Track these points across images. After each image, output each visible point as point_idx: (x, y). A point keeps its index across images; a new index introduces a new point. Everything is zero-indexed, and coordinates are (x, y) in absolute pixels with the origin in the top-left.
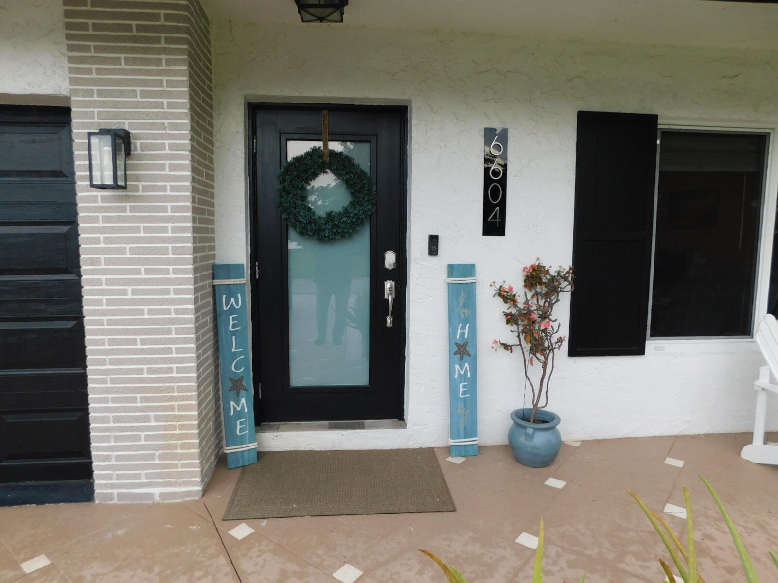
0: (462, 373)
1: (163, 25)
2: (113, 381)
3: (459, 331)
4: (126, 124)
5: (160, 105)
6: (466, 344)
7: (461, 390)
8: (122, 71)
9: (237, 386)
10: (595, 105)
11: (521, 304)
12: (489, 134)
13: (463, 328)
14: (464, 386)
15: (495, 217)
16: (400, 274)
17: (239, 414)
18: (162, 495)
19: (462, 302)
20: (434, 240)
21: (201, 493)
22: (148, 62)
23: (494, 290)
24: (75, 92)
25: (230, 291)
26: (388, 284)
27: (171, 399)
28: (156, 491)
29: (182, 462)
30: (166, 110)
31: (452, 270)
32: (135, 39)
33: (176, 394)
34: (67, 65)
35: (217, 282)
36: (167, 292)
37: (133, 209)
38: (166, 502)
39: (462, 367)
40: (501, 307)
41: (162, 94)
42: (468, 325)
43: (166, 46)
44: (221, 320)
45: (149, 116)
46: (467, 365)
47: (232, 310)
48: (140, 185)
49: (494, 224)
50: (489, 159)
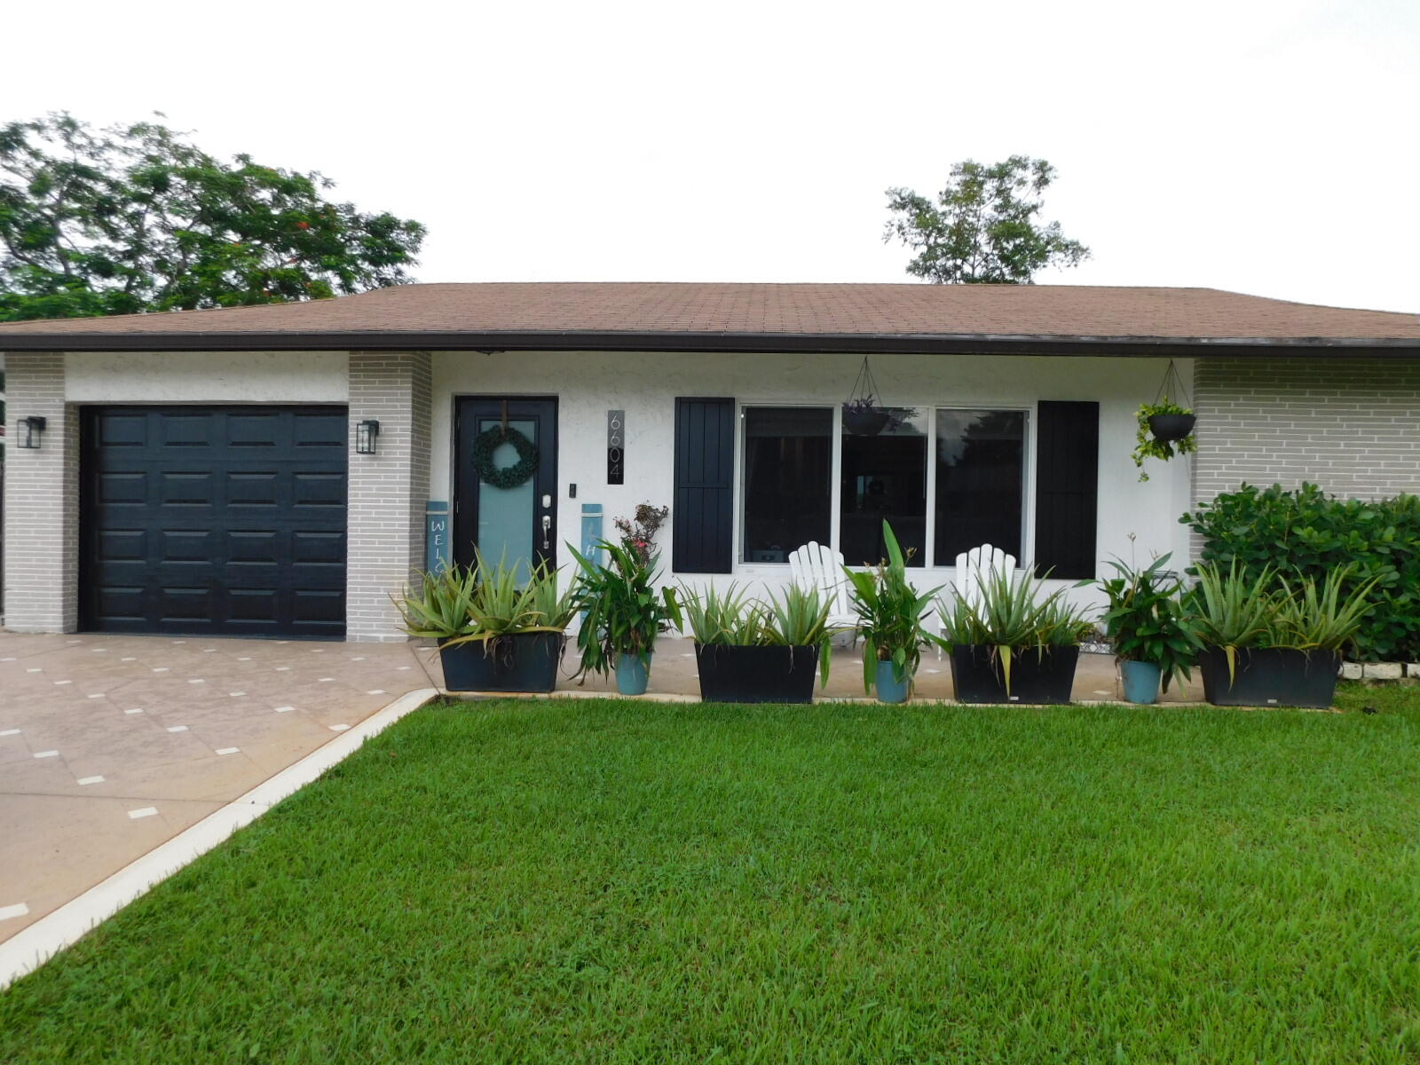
2: (362, 566)
3: (588, 550)
4: (377, 418)
5: (396, 406)
8: (377, 388)
10: (688, 393)
11: (634, 530)
12: (611, 414)
13: (592, 548)
15: (617, 472)
16: (553, 511)
18: (385, 638)
19: (591, 530)
20: (574, 488)
21: (407, 639)
22: (391, 383)
23: (615, 523)
24: (352, 400)
25: (438, 519)
26: (545, 518)
27: (393, 578)
28: (381, 636)
29: (397, 618)
30: (399, 409)
31: (585, 508)
32: (384, 371)
33: (395, 575)
34: (348, 385)
35: (429, 513)
36: (394, 514)
37: (378, 465)
38: (386, 643)
40: (621, 534)
41: (397, 400)
42: (595, 546)
43: (401, 373)
44: (430, 537)
45: (390, 412)
47: (438, 532)
48: (383, 451)
49: (615, 476)
50: (610, 432)
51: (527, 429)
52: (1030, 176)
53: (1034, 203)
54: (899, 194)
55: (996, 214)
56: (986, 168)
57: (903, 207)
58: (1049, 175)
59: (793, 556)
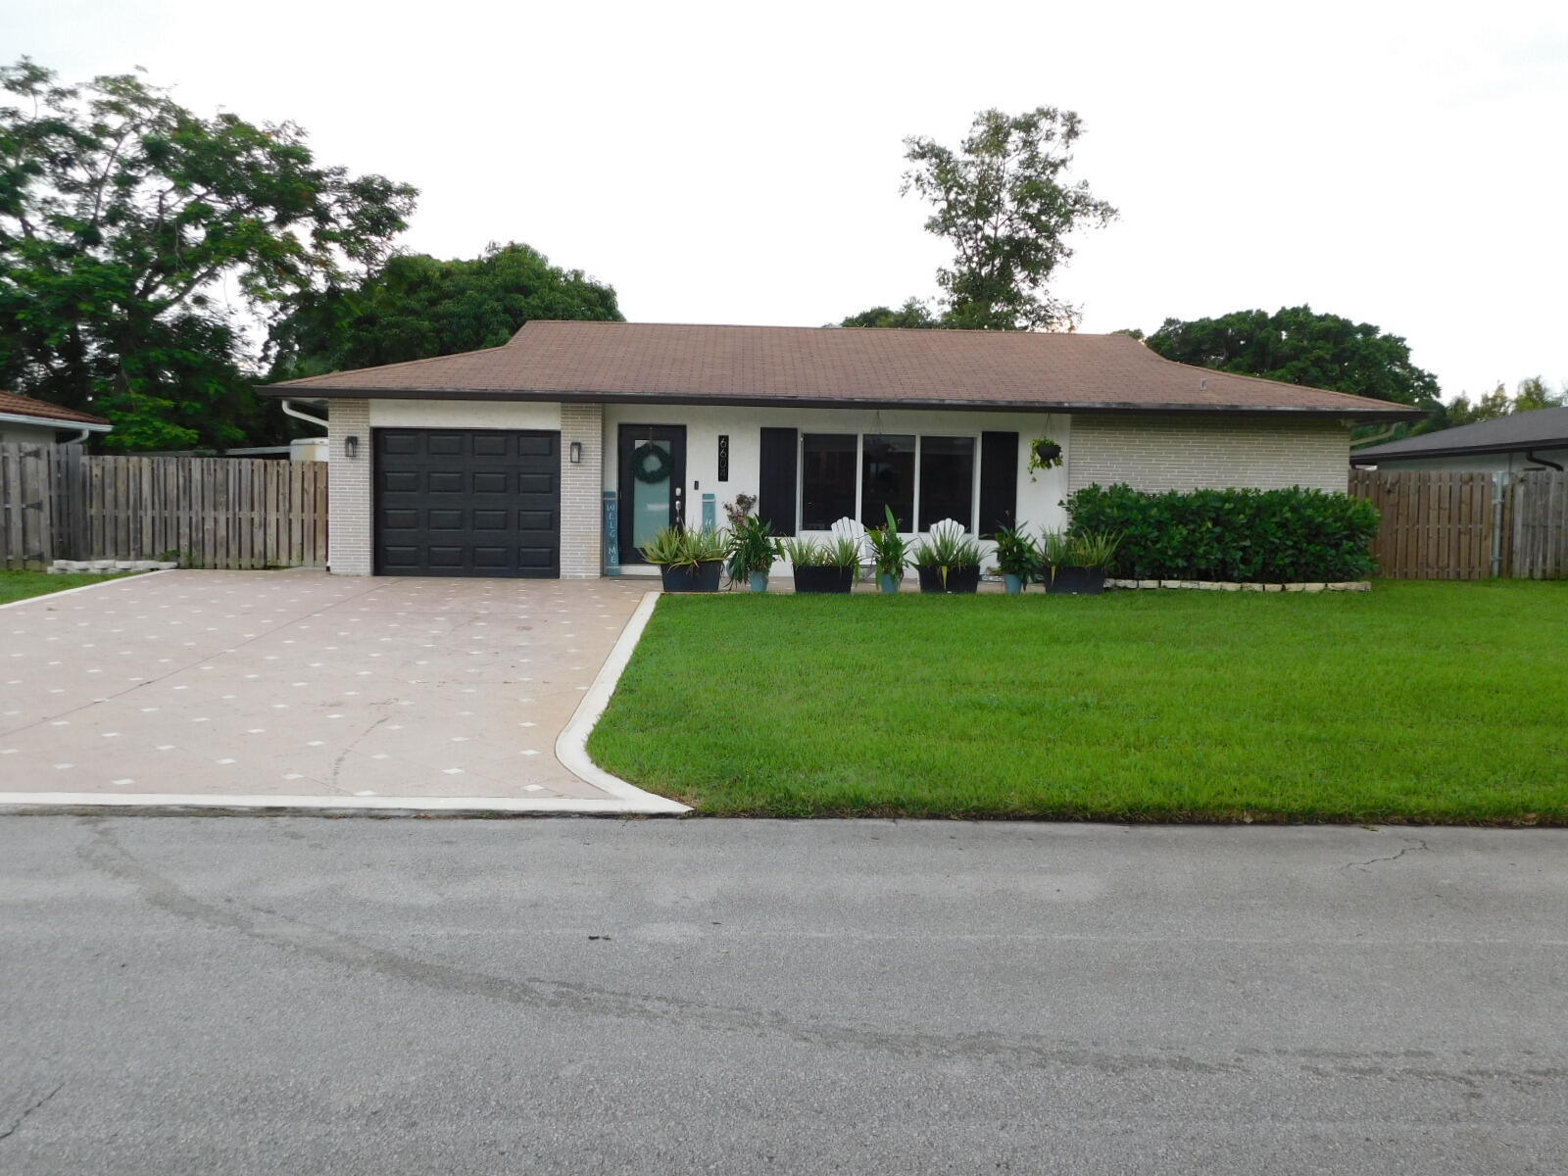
2: (570, 532)
4: (579, 440)
5: (591, 433)
6: (710, 528)
8: (579, 422)
9: (612, 542)
10: (768, 426)
11: (735, 510)
12: (721, 438)
13: (709, 521)
15: (723, 473)
16: (682, 498)
17: (612, 554)
18: (586, 576)
19: (709, 510)
20: (696, 484)
21: (599, 577)
22: (588, 420)
23: (723, 505)
24: (563, 429)
25: (611, 503)
26: (677, 502)
28: (583, 575)
30: (593, 435)
31: (705, 496)
32: (585, 413)
34: (560, 419)
35: (607, 498)
36: (591, 500)
37: (582, 470)
40: (727, 513)
41: (592, 430)
42: (711, 520)
44: (606, 514)
45: (587, 437)
47: (611, 511)
48: (583, 461)
49: (723, 476)
50: (720, 449)
51: (666, 446)
52: (1060, 129)
53: (1062, 157)
54: (918, 143)
55: (1021, 171)
56: (1012, 117)
57: (923, 156)
58: (1079, 127)
59: (833, 526)
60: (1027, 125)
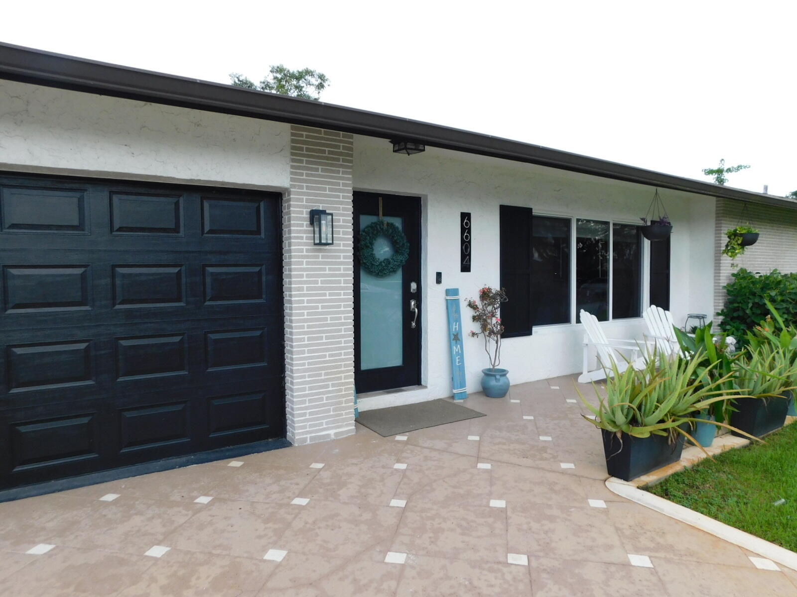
0: (457, 351)
1: (341, 152)
2: (309, 364)
3: (454, 327)
5: (338, 197)
6: (457, 334)
7: (457, 360)
8: (319, 176)
10: (506, 202)
12: (462, 216)
13: (456, 325)
14: (459, 358)
15: (466, 262)
16: (418, 295)
18: (336, 434)
19: (454, 311)
20: (439, 275)
21: (355, 430)
22: (333, 172)
23: (467, 303)
24: (294, 186)
26: (413, 302)
28: (332, 432)
29: (345, 411)
30: (341, 199)
31: (448, 292)
32: (327, 158)
33: (343, 369)
34: (289, 169)
36: (339, 306)
37: (323, 257)
38: (338, 438)
39: (456, 347)
40: (471, 312)
41: (340, 191)
42: (458, 323)
43: (342, 163)
46: (459, 346)
49: (466, 267)
50: (463, 230)
51: (400, 225)
52: (315, 81)
56: (291, 72)
60: (300, 76)
